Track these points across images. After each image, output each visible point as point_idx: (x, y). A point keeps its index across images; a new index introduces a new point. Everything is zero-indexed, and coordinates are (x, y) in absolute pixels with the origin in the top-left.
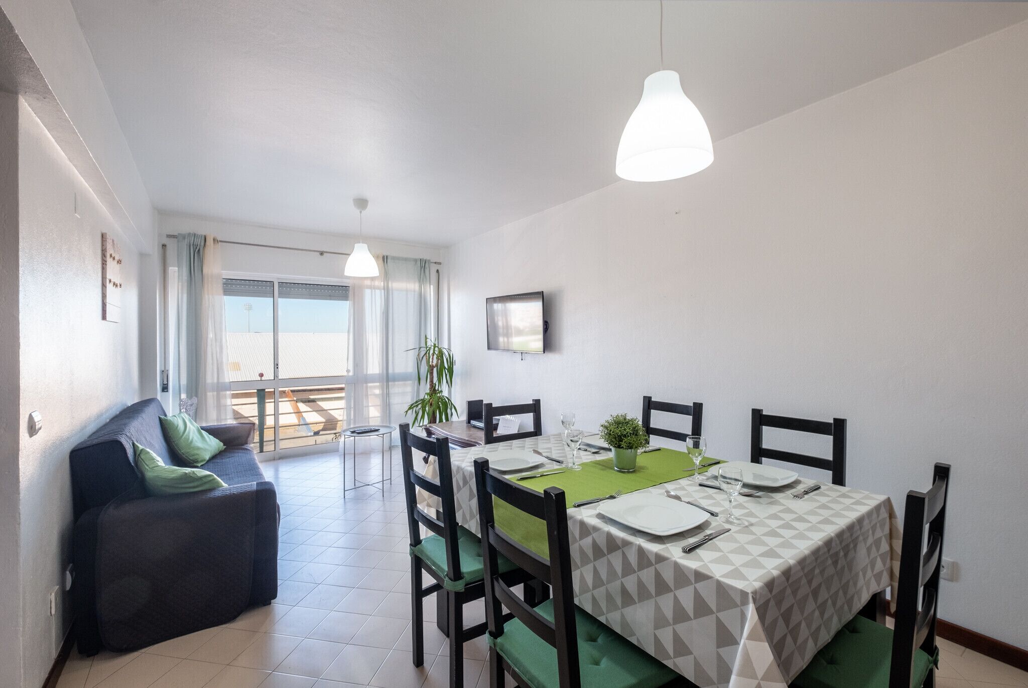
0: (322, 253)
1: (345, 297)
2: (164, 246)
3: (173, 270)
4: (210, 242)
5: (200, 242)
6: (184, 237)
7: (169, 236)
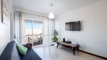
0: (39, 16)
1: (42, 23)
2: (14, 13)
3: (16, 17)
4: (23, 13)
5: (21, 13)
6: (18, 12)
7: (16, 11)
